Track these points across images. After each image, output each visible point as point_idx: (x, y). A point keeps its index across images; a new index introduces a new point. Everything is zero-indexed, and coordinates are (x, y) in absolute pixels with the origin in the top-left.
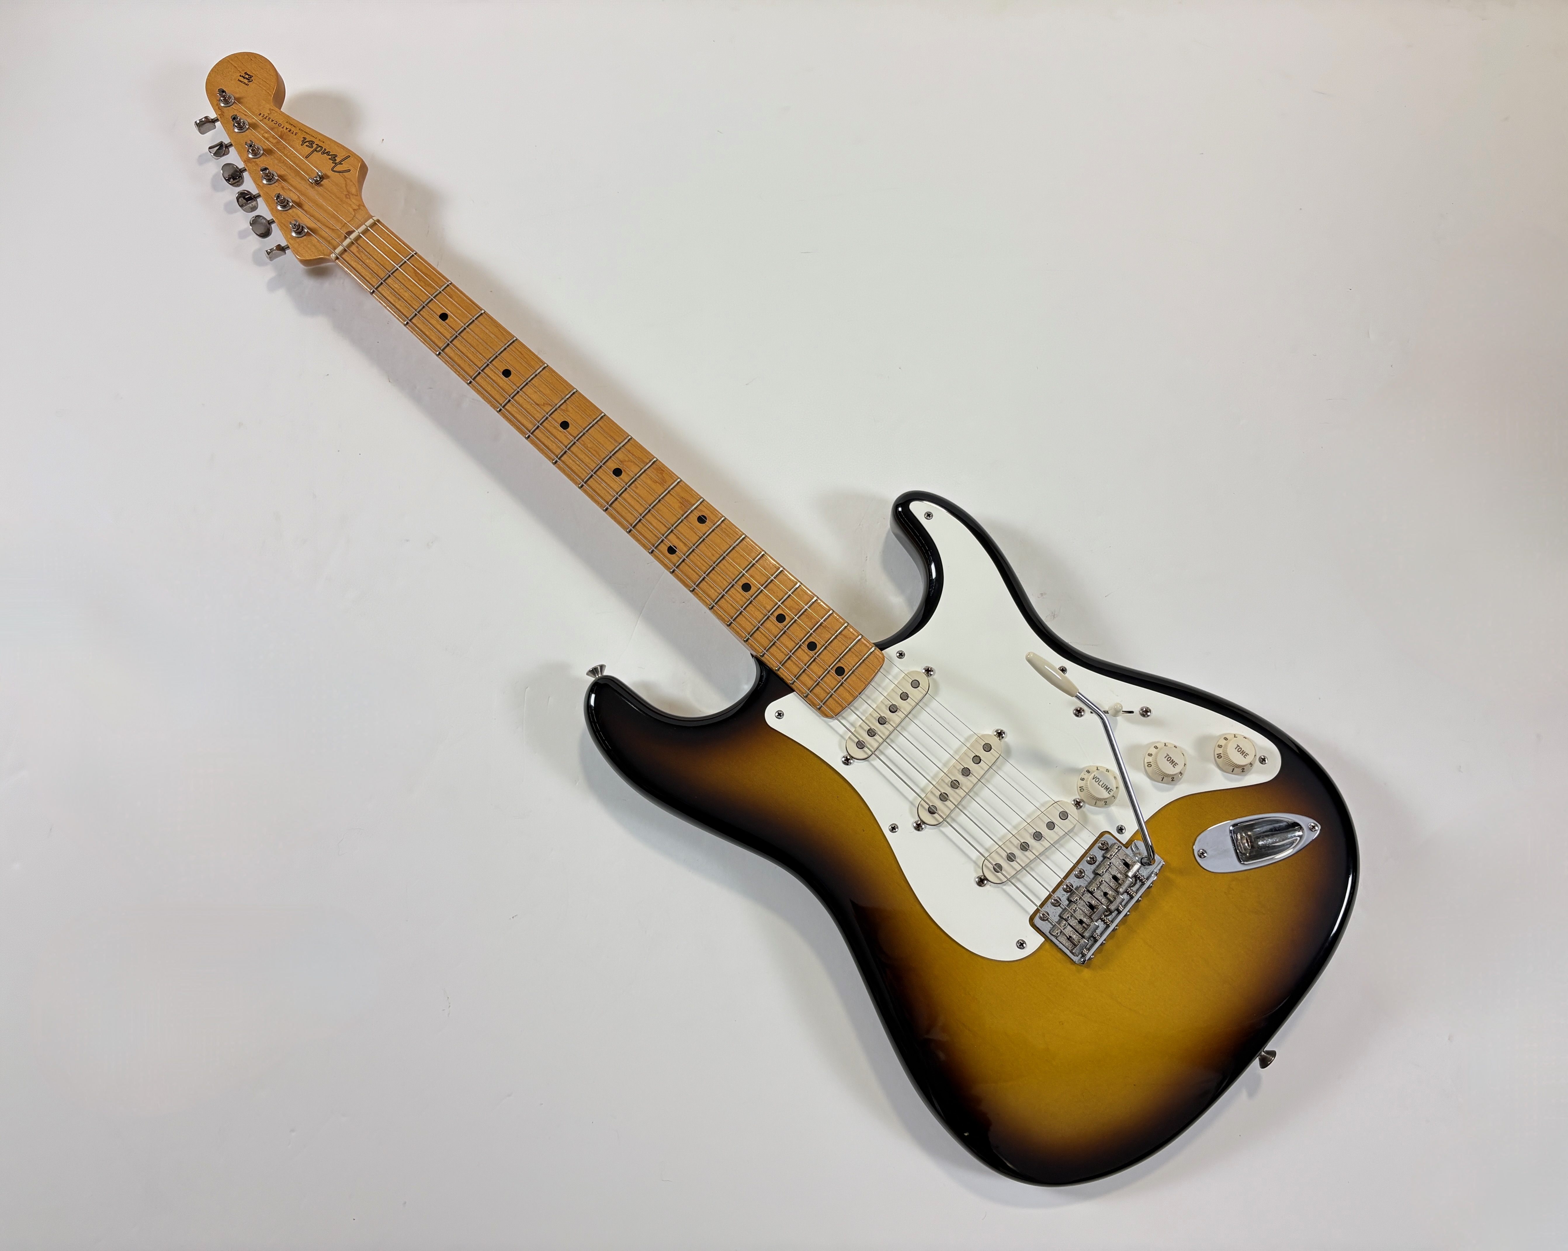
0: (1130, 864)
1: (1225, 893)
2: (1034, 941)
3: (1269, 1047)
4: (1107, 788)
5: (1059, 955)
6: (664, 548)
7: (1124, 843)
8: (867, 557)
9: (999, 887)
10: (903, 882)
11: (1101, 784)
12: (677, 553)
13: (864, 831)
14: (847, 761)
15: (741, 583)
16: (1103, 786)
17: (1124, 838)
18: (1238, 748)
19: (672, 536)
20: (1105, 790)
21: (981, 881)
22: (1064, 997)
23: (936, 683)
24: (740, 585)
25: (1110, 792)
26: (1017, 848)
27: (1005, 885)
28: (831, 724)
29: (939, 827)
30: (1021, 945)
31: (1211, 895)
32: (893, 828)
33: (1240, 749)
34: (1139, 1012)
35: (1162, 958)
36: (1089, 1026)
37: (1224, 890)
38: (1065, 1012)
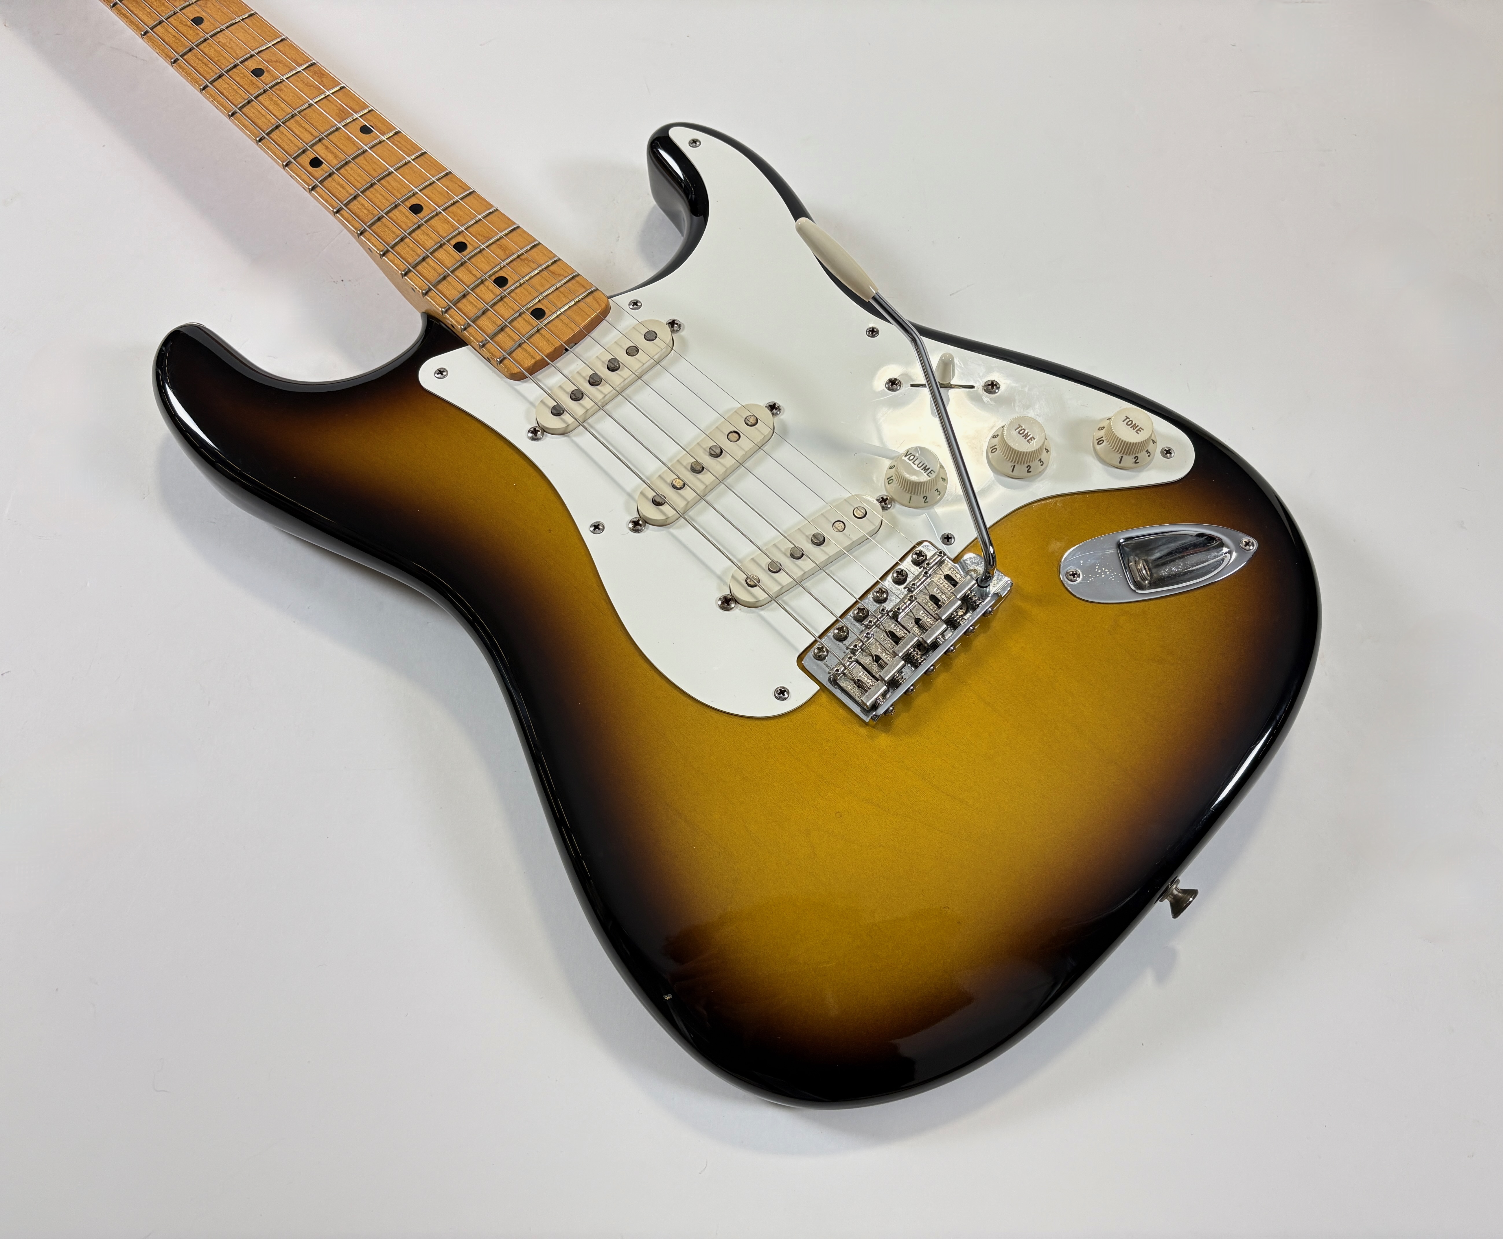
1: (1109, 633)
2: (803, 690)
4: (927, 469)
5: (842, 711)
6: (306, 160)
7: (952, 557)
8: (619, 237)
9: (753, 612)
10: (603, 602)
11: (917, 462)
12: (323, 165)
13: (550, 531)
14: (536, 433)
15: (409, 203)
16: (920, 465)
17: (953, 550)
18: (1128, 420)
19: (319, 148)
20: (923, 471)
21: (727, 602)
22: (845, 775)
23: (684, 342)
24: (407, 206)
25: (930, 474)
26: (785, 554)
27: (763, 610)
28: (518, 387)
29: (669, 528)
30: (782, 693)
31: (1086, 634)
32: (597, 527)
33: (1130, 422)
34: (967, 802)
35: (1006, 722)
36: (885, 822)
37: (1107, 627)
38: (846, 798)
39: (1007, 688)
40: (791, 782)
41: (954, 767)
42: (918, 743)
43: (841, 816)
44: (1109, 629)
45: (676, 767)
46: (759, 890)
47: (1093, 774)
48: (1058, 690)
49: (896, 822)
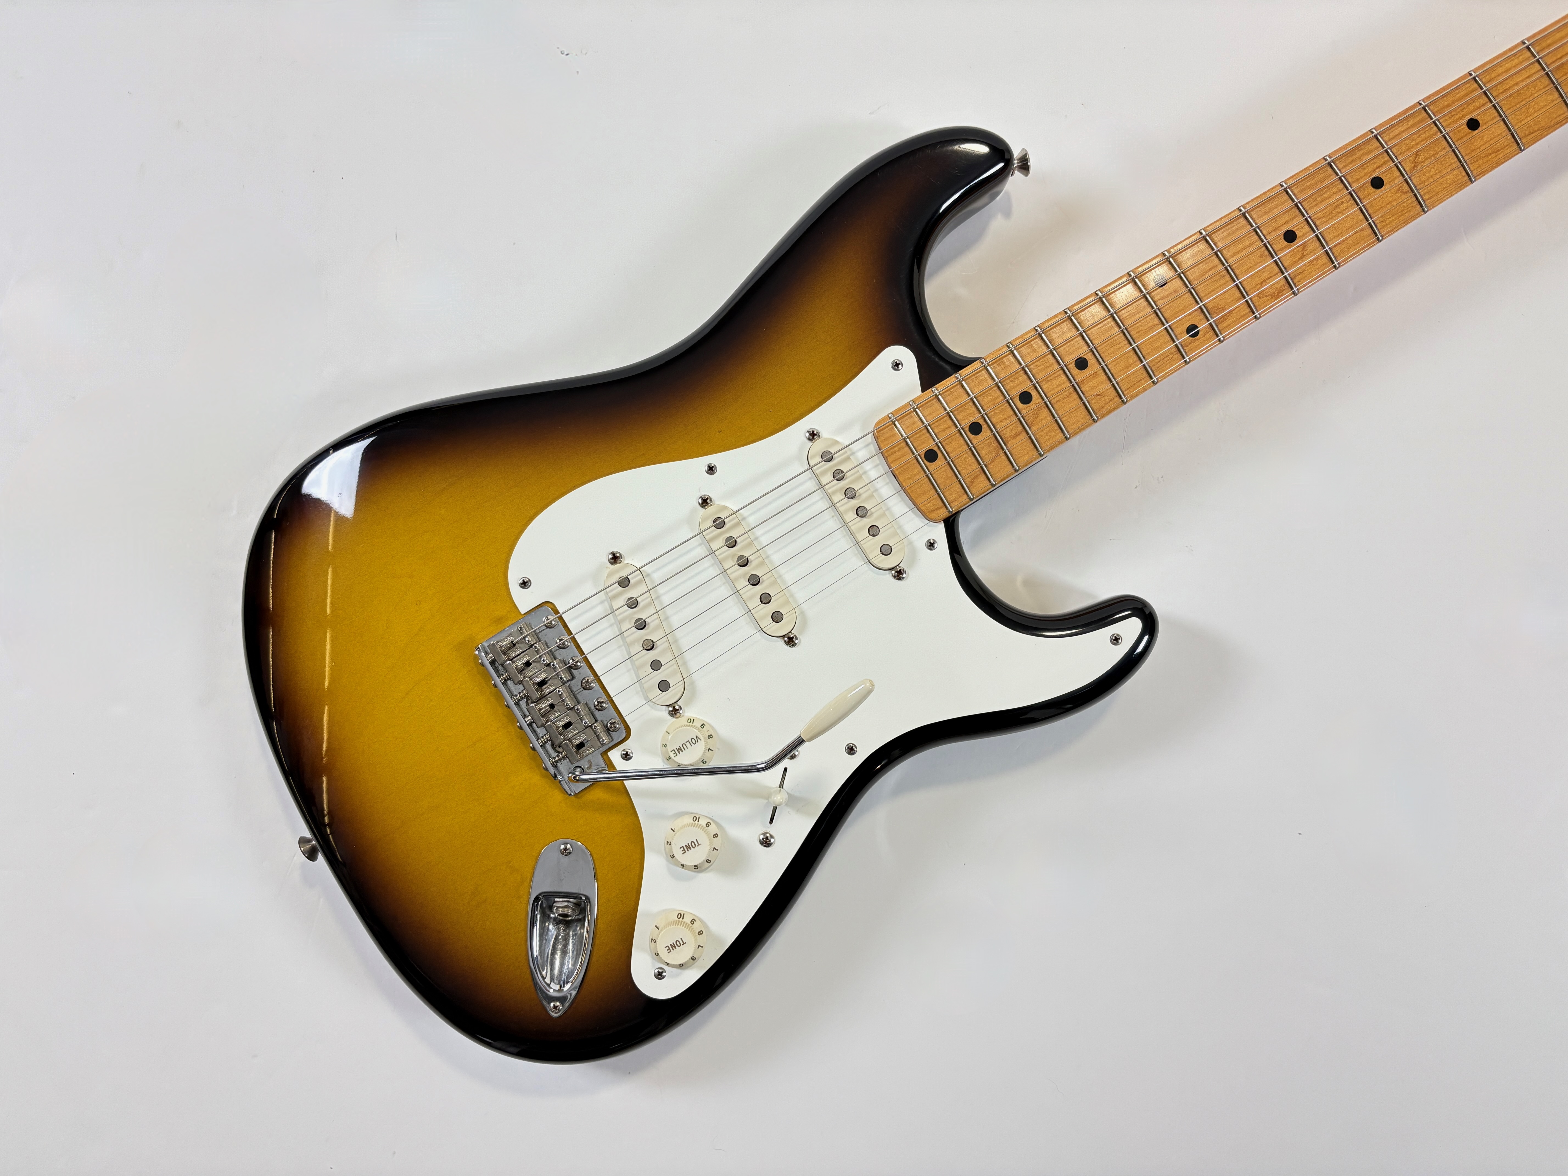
0: (580, 751)
1: (510, 862)
2: (524, 601)
3: (321, 858)
4: (680, 750)
7: (609, 754)
11: (688, 744)
14: (811, 433)
15: (1091, 359)
16: (684, 746)
17: (615, 756)
18: (682, 943)
19: (1179, 284)
20: (678, 747)
22: (448, 616)
23: (880, 577)
24: (1088, 357)
25: (673, 752)
30: (525, 584)
31: (513, 843)
32: (711, 470)
33: (679, 945)
34: (402, 702)
35: (456, 753)
36: (403, 636)
37: (515, 862)
38: (429, 611)
39: (484, 763)
40: (453, 574)
41: (431, 701)
42: (458, 679)
43: (417, 604)
44: (512, 863)
45: (489, 489)
46: (380, 531)
47: (397, 806)
48: (471, 803)
49: (401, 645)
